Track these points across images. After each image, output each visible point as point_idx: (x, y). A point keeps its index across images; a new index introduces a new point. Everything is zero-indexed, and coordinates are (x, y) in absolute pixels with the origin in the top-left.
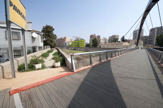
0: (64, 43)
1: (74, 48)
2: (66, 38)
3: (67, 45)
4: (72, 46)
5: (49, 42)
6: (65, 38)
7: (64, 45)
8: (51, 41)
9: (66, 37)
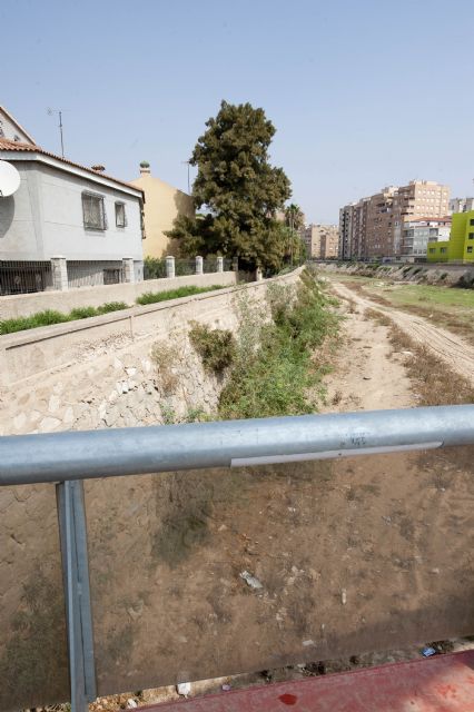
0: (397, 232)
1: (463, 272)
2: (418, 193)
3: (419, 244)
4: (451, 252)
5: (227, 231)
6: (407, 194)
7: (396, 249)
8: (243, 217)
9: (418, 183)
